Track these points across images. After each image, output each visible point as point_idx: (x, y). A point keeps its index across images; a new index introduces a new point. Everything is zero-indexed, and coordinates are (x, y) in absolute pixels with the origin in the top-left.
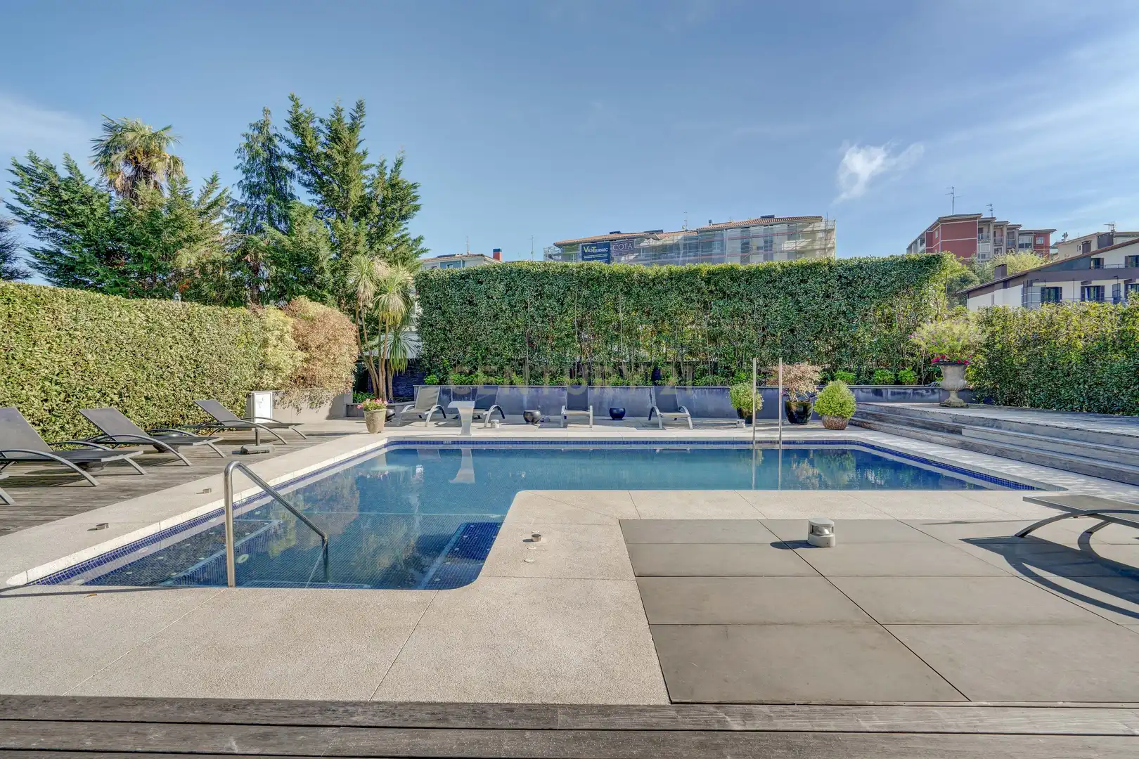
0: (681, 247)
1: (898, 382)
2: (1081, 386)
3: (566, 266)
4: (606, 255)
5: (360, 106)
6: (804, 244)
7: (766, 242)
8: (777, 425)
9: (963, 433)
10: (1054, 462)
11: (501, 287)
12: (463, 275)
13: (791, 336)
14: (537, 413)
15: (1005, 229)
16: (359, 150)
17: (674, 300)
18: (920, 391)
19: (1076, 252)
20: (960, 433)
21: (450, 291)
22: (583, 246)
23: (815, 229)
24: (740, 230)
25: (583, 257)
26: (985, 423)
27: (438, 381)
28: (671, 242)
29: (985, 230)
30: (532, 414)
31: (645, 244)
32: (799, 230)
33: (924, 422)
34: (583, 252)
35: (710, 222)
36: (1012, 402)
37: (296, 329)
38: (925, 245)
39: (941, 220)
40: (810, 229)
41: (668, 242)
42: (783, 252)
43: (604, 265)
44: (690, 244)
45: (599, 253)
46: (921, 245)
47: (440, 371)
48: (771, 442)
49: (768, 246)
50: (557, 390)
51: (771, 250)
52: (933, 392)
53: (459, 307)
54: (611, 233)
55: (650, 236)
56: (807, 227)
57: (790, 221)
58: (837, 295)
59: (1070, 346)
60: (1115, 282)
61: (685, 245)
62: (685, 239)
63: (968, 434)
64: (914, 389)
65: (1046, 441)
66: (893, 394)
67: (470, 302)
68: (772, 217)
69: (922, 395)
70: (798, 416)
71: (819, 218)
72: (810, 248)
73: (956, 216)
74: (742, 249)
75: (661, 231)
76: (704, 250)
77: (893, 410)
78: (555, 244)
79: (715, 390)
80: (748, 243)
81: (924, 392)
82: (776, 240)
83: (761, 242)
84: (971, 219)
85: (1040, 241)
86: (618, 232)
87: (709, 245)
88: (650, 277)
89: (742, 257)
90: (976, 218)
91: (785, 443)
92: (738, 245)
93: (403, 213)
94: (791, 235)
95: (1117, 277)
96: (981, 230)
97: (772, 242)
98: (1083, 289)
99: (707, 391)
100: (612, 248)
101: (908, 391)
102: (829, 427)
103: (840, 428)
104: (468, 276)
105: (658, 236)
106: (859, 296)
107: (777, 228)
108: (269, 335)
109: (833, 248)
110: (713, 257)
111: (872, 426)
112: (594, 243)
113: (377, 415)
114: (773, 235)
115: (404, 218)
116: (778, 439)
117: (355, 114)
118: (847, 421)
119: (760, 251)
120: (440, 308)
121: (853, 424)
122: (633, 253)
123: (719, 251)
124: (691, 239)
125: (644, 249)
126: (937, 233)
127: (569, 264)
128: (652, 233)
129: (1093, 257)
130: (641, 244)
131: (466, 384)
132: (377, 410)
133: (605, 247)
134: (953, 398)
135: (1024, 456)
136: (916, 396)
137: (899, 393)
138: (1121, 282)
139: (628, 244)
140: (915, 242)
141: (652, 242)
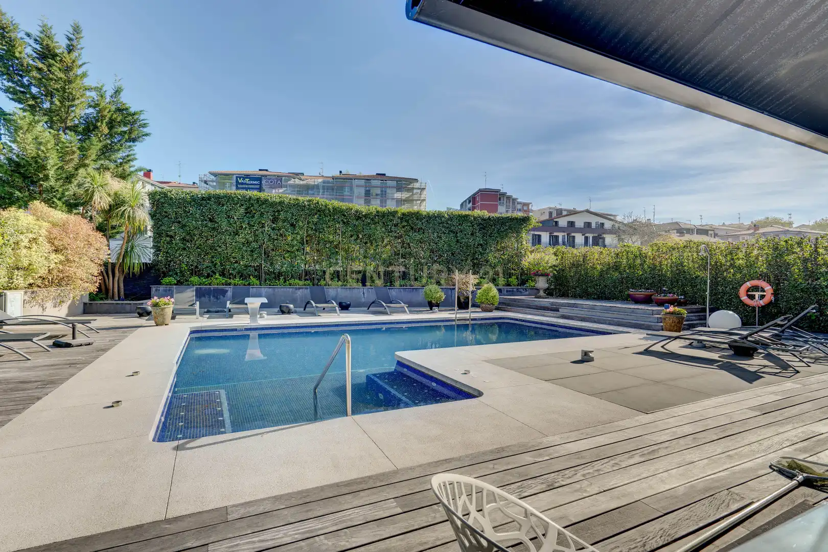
0: (321, 188)
1: (509, 285)
2: (598, 287)
3: (297, 199)
4: (258, 187)
5: (77, 30)
6: (407, 196)
7: (382, 191)
8: (454, 310)
9: (560, 311)
10: (611, 322)
11: (242, 210)
12: (204, 197)
13: (452, 257)
14: (291, 306)
15: (511, 200)
16: (79, 72)
17: (379, 231)
18: (520, 290)
19: (546, 217)
20: (558, 311)
21: (191, 209)
22: (237, 177)
23: (415, 187)
24: (364, 181)
25: (237, 186)
26: (569, 305)
27: (176, 283)
28: (313, 183)
29: (502, 199)
30: (287, 307)
31: (292, 182)
32: (404, 186)
33: (537, 306)
34: (237, 181)
35: (341, 172)
36: (564, 295)
37: (50, 233)
38: (471, 204)
39: (480, 190)
40: (412, 187)
41: (311, 183)
42: (394, 199)
43: (258, 194)
44: (327, 186)
45: (251, 184)
46: (469, 203)
47: (176, 274)
48: (465, 320)
49: (383, 196)
50: (291, 289)
51: (385, 197)
52: (526, 291)
53: (200, 223)
54: (260, 170)
55: (295, 176)
56: (409, 185)
57: (399, 180)
58: (478, 234)
59: (594, 268)
60: (563, 234)
61: (323, 186)
62: (324, 182)
63: (563, 311)
64: (517, 289)
65: (604, 313)
66: (507, 291)
67: (211, 220)
68: (384, 175)
69: (521, 292)
70: (463, 305)
71: (416, 180)
72: (411, 198)
73: (486, 189)
74: (365, 194)
75: (303, 174)
76: (338, 191)
77: (515, 300)
78: (210, 173)
79: (407, 290)
80: (369, 191)
81: (522, 290)
82: (388, 191)
83: (378, 191)
84: (496, 192)
85: (525, 208)
86: (267, 170)
87: (341, 188)
88: (363, 214)
89: (365, 200)
90: (498, 192)
91: (472, 320)
92: (362, 191)
93: (133, 136)
94: (399, 189)
95: (564, 232)
96: (500, 199)
97: (386, 192)
98: (550, 236)
99: (402, 290)
100: (263, 182)
101: (514, 290)
102: (485, 310)
103: (491, 311)
104: (209, 198)
105: (302, 177)
106: (489, 236)
107: (389, 183)
108: (22, 237)
109: (425, 200)
110: (345, 197)
111: (506, 309)
112: (247, 176)
113: (167, 310)
114: (387, 187)
115: (134, 140)
116: (468, 318)
117: (72, 36)
118: (494, 307)
119: (378, 197)
120: (179, 222)
121: (497, 309)
122: (281, 187)
123: (349, 194)
124: (328, 182)
125: (291, 186)
126: (478, 198)
127: (300, 198)
128: (297, 174)
129: (555, 220)
130: (289, 182)
131: (205, 285)
132: (166, 306)
133: (257, 181)
134: (542, 293)
135: (596, 320)
136: (519, 292)
137: (510, 291)
138: (566, 234)
139: (278, 180)
140: (465, 201)
141: (297, 181)
